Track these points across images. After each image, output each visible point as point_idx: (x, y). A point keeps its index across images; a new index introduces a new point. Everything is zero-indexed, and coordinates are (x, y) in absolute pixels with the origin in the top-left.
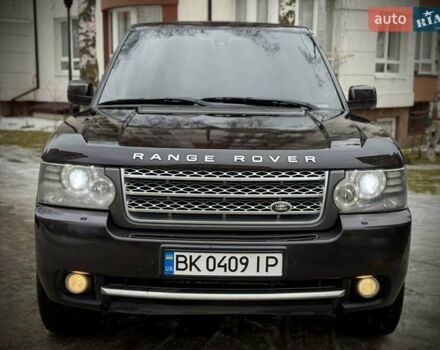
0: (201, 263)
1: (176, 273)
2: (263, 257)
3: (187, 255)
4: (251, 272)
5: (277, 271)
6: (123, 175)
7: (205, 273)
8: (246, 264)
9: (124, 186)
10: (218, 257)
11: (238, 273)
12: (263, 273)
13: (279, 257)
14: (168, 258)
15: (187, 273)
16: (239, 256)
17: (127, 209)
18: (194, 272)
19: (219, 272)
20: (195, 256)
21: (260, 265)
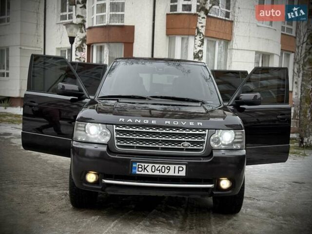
0: (149, 169)
1: (137, 173)
2: (177, 166)
3: (143, 164)
4: (171, 173)
5: (183, 173)
6: (115, 128)
7: (150, 173)
8: (169, 170)
9: (115, 133)
10: (157, 166)
11: (165, 174)
12: (177, 175)
13: (184, 167)
14: (134, 165)
15: (142, 173)
16: (166, 166)
17: (116, 144)
18: (146, 173)
19: (157, 173)
20: (146, 165)
21: (175, 170)
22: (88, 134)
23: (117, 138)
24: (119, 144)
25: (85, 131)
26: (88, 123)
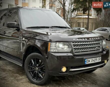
2: (99, 58)
3: (88, 59)
5: (100, 61)
6: (72, 44)
7: (91, 63)
8: (96, 60)
9: (73, 46)
10: (93, 59)
11: (95, 62)
12: (99, 61)
13: (101, 57)
14: (85, 60)
15: (88, 63)
16: (96, 58)
18: (89, 63)
19: (93, 62)
20: (90, 59)
21: (98, 60)
22: (58, 48)
23: (74, 49)
24: (75, 51)
25: (55, 46)
26: (57, 43)
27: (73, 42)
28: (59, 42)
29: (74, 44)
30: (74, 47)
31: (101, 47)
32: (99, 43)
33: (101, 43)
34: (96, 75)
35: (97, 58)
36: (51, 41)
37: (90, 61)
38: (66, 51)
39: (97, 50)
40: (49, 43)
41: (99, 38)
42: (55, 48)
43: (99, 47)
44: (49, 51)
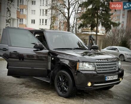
0: (110, 78)
1: (107, 80)
4: (115, 79)
5: (117, 78)
7: (110, 80)
10: (112, 76)
11: (113, 79)
12: (116, 79)
14: (106, 78)
19: (112, 79)
21: (116, 77)
22: (84, 67)
23: (97, 68)
24: (98, 70)
25: (83, 66)
26: (84, 63)
27: (96, 63)
28: (86, 62)
29: (97, 64)
30: (97, 67)
31: (117, 67)
32: (116, 64)
33: (117, 64)
34: (112, 91)
35: (115, 76)
36: (79, 61)
37: (109, 78)
38: (91, 69)
39: (114, 69)
40: (78, 63)
41: (115, 60)
42: (82, 67)
43: (116, 67)
44: (78, 69)
